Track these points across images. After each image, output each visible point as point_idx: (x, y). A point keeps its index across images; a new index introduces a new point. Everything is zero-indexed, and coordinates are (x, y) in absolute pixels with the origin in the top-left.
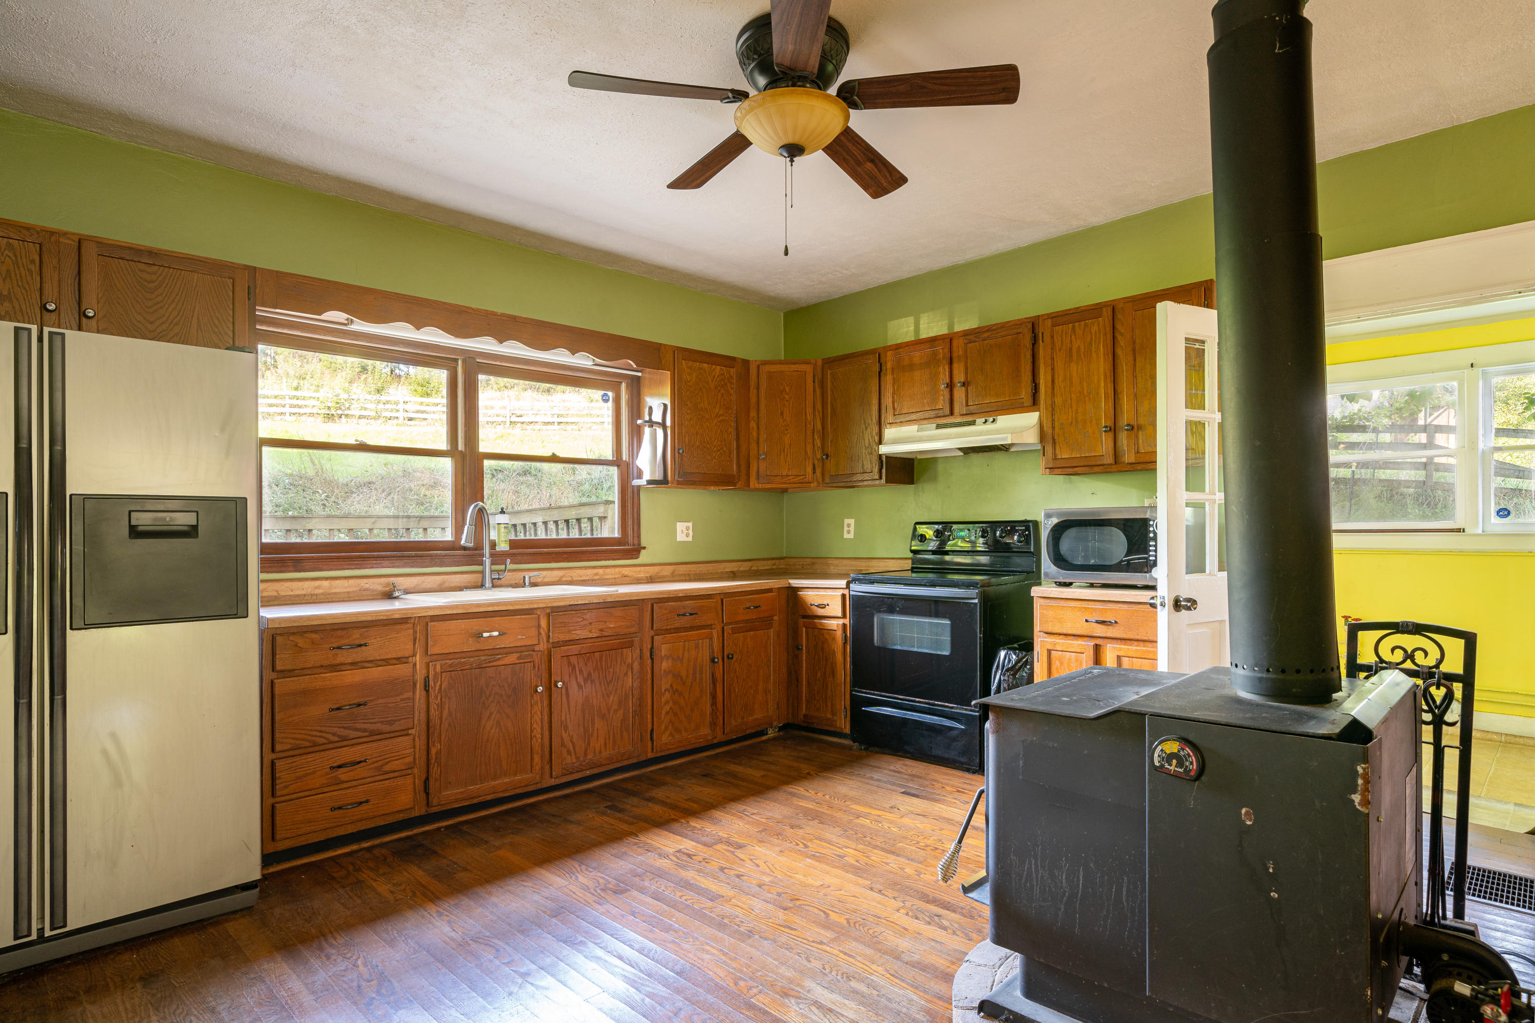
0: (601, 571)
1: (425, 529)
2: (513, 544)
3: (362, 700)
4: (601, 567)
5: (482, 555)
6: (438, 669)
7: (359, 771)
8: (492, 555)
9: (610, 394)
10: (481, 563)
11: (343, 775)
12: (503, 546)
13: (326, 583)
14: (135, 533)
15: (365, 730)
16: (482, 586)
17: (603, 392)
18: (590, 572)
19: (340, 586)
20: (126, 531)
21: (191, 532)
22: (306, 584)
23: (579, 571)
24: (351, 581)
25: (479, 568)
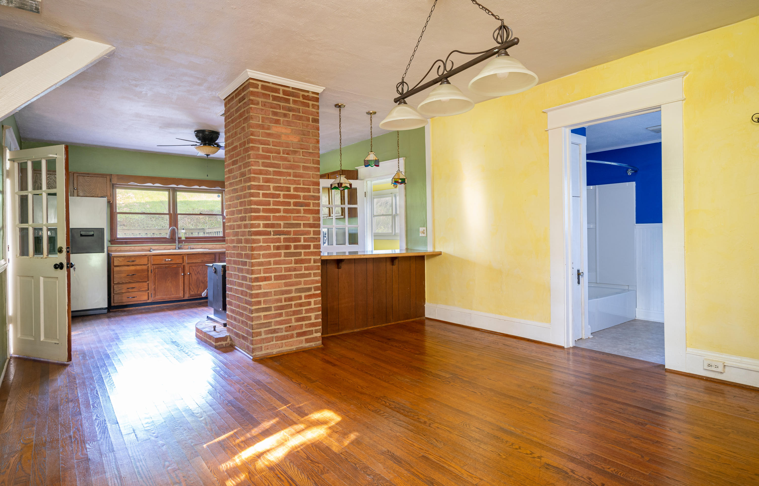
0: (215, 246)
1: (192, 233)
2: (186, 238)
3: (135, 274)
4: (215, 244)
5: (176, 241)
6: (154, 268)
7: (134, 290)
8: (178, 241)
9: (220, 195)
10: (176, 243)
11: (130, 290)
12: (183, 238)
13: (133, 247)
14: (81, 235)
15: (135, 281)
16: (176, 249)
17: (218, 195)
18: (211, 246)
19: (137, 248)
20: (80, 235)
21: (93, 235)
22: (128, 247)
23: (207, 246)
24: (140, 247)
25: (175, 244)
